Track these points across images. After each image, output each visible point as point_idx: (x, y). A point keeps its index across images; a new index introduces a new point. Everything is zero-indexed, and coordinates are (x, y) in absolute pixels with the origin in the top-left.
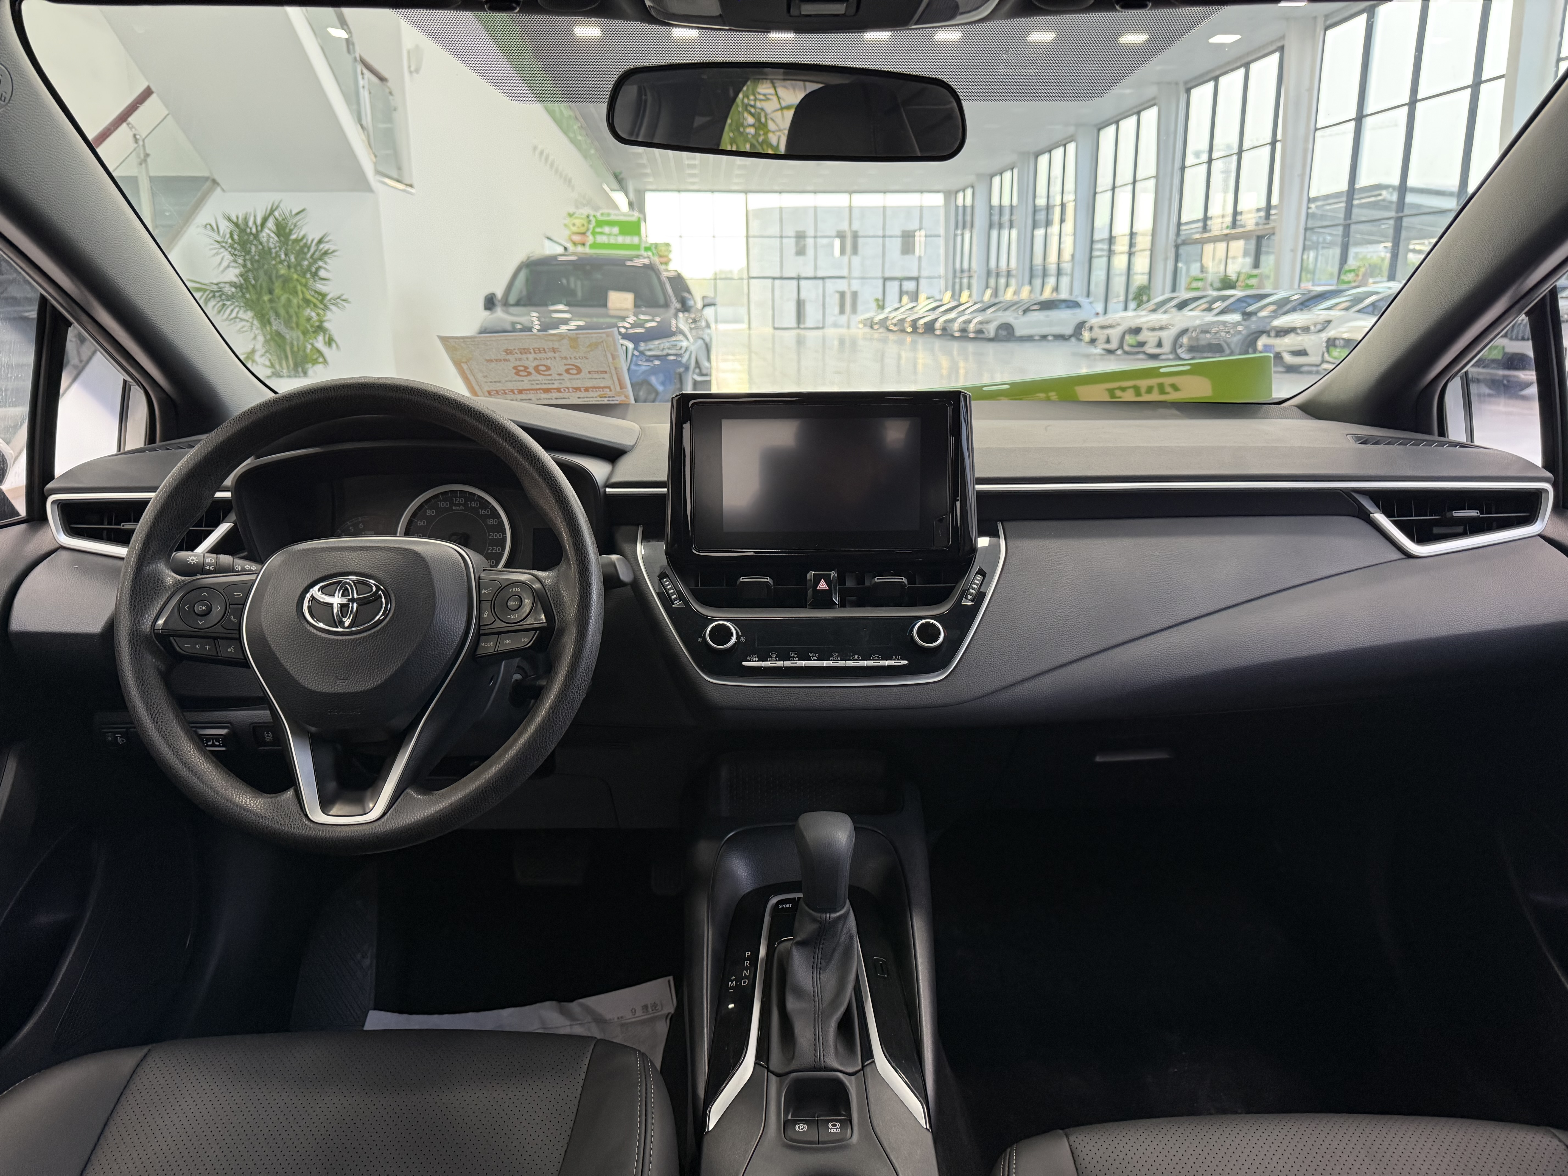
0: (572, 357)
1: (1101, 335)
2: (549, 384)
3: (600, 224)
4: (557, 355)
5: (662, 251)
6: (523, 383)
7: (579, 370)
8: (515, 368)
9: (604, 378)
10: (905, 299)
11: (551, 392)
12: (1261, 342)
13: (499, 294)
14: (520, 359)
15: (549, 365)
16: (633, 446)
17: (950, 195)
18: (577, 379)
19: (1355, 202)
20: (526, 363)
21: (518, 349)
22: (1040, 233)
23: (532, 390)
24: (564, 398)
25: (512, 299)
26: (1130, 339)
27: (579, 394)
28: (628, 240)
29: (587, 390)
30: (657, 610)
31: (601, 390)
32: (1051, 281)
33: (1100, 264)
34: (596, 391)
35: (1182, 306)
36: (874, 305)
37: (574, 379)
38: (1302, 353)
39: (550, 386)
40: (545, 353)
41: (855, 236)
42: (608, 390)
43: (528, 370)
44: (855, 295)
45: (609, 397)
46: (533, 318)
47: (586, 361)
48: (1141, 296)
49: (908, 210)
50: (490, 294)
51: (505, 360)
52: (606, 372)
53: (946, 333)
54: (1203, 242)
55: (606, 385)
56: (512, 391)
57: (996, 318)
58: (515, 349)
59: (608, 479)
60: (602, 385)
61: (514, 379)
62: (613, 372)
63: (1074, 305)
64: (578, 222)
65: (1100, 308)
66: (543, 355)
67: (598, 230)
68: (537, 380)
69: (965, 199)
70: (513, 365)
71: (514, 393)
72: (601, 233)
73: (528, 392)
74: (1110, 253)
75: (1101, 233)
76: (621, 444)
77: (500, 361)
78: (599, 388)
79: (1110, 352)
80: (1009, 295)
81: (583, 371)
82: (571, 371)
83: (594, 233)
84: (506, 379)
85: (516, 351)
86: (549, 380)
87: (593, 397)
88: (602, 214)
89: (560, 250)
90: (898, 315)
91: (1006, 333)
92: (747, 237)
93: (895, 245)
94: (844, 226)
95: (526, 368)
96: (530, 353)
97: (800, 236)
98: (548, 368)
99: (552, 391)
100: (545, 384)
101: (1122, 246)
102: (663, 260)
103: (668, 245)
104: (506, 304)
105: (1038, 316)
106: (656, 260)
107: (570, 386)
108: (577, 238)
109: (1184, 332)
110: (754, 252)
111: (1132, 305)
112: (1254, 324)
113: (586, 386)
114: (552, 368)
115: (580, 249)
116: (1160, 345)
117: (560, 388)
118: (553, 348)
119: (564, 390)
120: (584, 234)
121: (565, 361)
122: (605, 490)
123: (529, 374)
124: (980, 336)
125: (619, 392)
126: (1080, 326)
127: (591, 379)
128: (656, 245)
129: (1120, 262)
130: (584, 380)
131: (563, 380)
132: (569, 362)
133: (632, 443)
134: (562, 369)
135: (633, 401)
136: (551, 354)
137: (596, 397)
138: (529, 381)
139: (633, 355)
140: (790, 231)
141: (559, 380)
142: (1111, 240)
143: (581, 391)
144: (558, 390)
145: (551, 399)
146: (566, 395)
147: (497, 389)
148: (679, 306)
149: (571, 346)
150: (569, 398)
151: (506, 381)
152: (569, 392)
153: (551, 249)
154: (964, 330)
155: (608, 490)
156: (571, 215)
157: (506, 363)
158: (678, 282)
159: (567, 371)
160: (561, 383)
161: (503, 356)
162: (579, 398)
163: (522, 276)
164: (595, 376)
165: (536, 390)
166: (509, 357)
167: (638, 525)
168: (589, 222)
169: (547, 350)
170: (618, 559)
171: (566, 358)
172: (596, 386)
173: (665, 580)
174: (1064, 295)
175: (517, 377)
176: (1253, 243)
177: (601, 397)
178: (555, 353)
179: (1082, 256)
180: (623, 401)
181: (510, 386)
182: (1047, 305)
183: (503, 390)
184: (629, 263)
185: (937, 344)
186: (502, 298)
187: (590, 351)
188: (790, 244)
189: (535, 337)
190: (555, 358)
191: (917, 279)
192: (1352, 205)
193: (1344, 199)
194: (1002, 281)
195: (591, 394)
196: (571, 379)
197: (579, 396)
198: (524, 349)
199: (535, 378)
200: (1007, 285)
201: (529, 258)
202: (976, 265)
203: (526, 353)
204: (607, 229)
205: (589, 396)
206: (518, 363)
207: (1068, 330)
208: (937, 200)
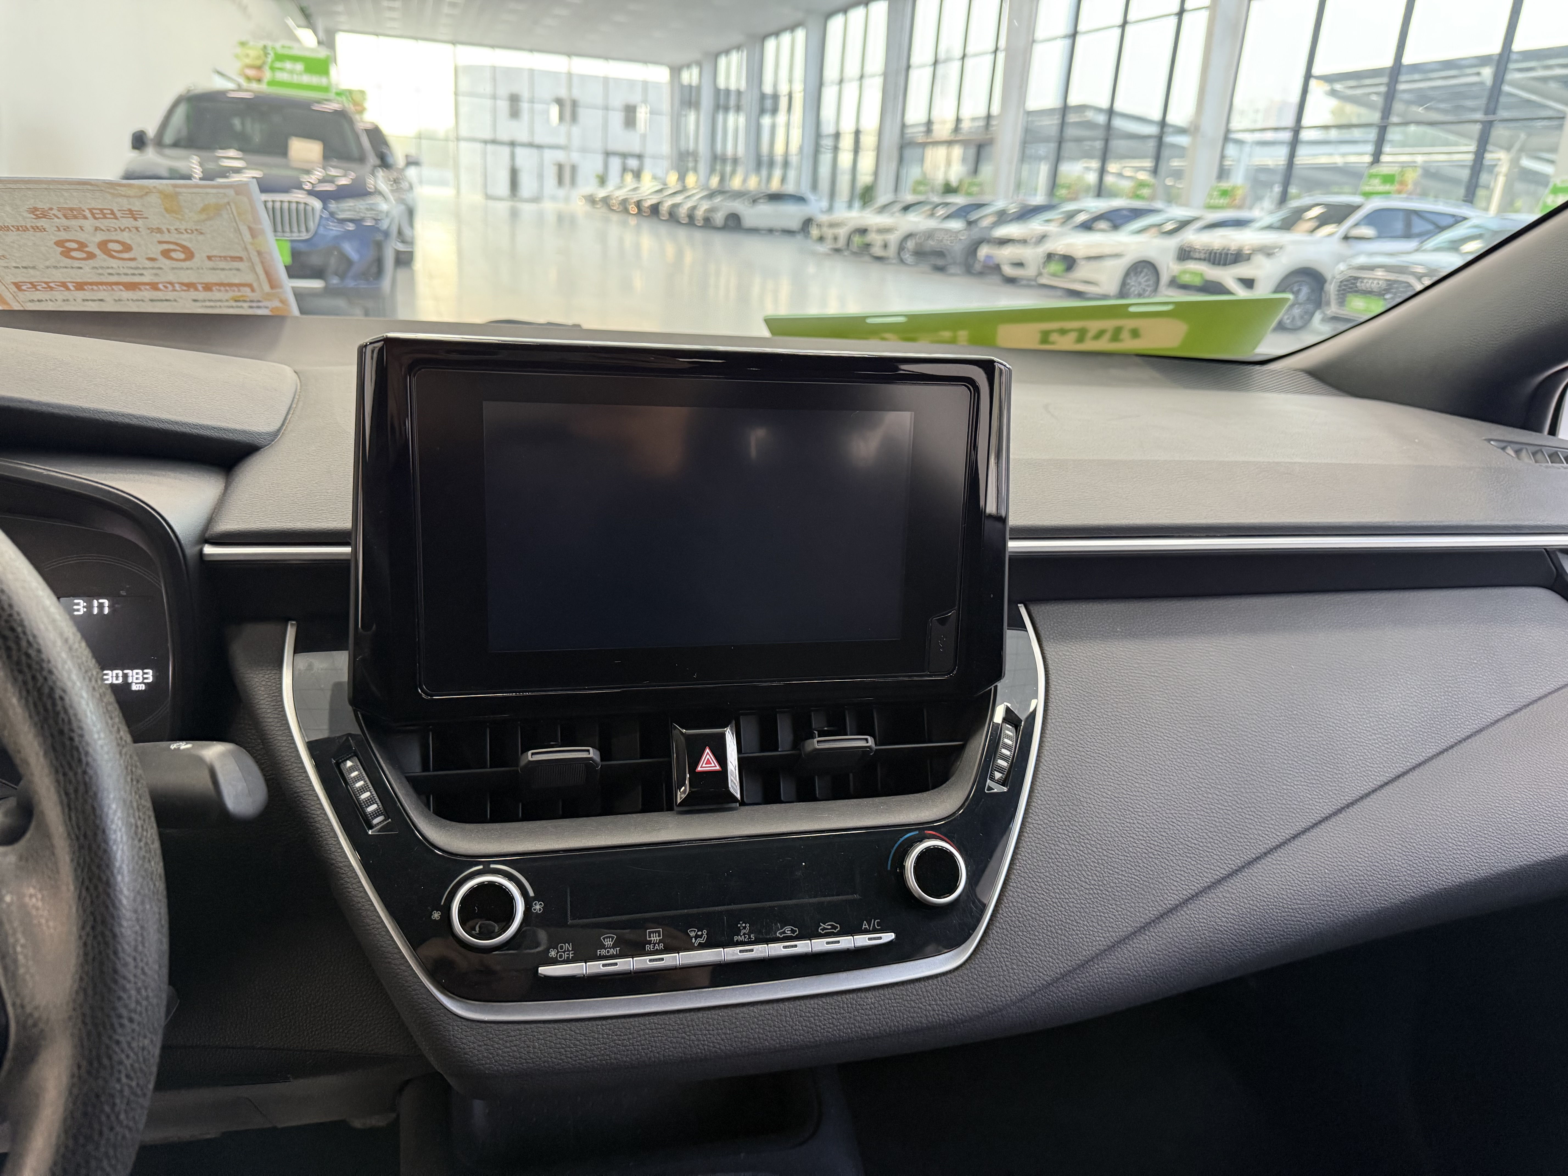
0: (172, 228)
1: (829, 233)
2: (134, 274)
3: (280, 58)
4: (140, 223)
5: (357, 98)
6: (81, 271)
7: (189, 255)
8: (59, 243)
9: (238, 270)
10: (629, 177)
11: (140, 290)
12: (984, 251)
13: (151, 131)
14: (67, 229)
15: (129, 242)
16: (275, 435)
17: (676, 71)
18: (187, 269)
19: (1401, 87)
20: (82, 237)
21: (59, 210)
22: (766, 121)
23: (102, 284)
24: (167, 300)
25: (168, 138)
26: (857, 239)
27: (193, 294)
28: (314, 80)
29: (208, 287)
30: (331, 841)
31: (236, 289)
32: (777, 173)
33: (826, 159)
34: (227, 291)
35: (906, 208)
36: (594, 182)
37: (182, 268)
38: (1020, 264)
39: (137, 279)
40: (116, 218)
41: (575, 104)
42: (248, 290)
43: (87, 249)
44: (574, 168)
45: (252, 301)
46: (193, 164)
47: (201, 238)
48: (866, 196)
49: (631, 83)
50: (138, 132)
51: (36, 229)
52: (240, 259)
53: (673, 217)
54: (924, 145)
55: (243, 281)
56: (64, 285)
57: (724, 207)
58: (51, 209)
59: (210, 520)
60: (236, 281)
61: (62, 265)
62: (256, 259)
63: (800, 199)
64: (253, 53)
65: (824, 204)
66: (111, 223)
67: (278, 65)
68: (108, 268)
69: (690, 76)
70: (55, 239)
71: (68, 289)
72: (281, 69)
73: (95, 287)
74: (836, 149)
75: (828, 128)
76: (244, 432)
77: (26, 229)
78: (231, 285)
79: (837, 251)
80: (736, 183)
81: (197, 255)
82: (173, 255)
83: (272, 69)
84: (48, 263)
85: (55, 212)
86: (132, 268)
87: (220, 301)
88: (283, 47)
89: (230, 86)
90: (621, 194)
91: (734, 223)
92: (456, 94)
93: (617, 119)
94: (563, 93)
95: (82, 246)
96: (85, 218)
97: (514, 100)
98: (127, 248)
99: (142, 287)
100: (126, 274)
101: (847, 142)
102: (358, 108)
103: (362, 93)
104: (159, 143)
105: (765, 208)
106: (350, 107)
107: (174, 280)
108: (251, 73)
109: (909, 236)
110: (463, 110)
111: (857, 204)
112: (975, 233)
113: (206, 281)
114: (134, 246)
115: (254, 86)
116: (885, 246)
117: (157, 283)
118: (130, 210)
119: (166, 287)
120: (259, 68)
121: (159, 237)
122: (201, 551)
123: (91, 256)
124: (708, 223)
125: (268, 294)
126: (808, 222)
127: (214, 269)
128: (350, 92)
129: (845, 159)
130: (201, 271)
131: (160, 268)
132: (166, 237)
133: (273, 427)
134: (155, 250)
135: (295, 311)
136: (129, 222)
137: (227, 301)
138: (94, 268)
139: (321, 217)
140: (504, 91)
141: (153, 268)
142: (837, 136)
143: (196, 289)
144: (154, 286)
145: (143, 301)
146: (170, 295)
147: (33, 280)
148: (378, 162)
149: (166, 210)
150: (175, 300)
151: (48, 267)
152: (174, 290)
153: (219, 84)
154: (691, 217)
155: (208, 550)
156: (243, 44)
157: (39, 234)
158: (375, 134)
159: (166, 254)
160: (156, 275)
161: (29, 220)
162: (195, 301)
163: (181, 112)
164: (222, 264)
165: (111, 284)
166: (42, 223)
167: (286, 620)
168: (266, 54)
169: (119, 214)
170: (223, 755)
171: (159, 230)
172: (226, 282)
173: (349, 764)
174: (790, 188)
175: (68, 262)
176: (972, 151)
177: (236, 301)
178: (135, 219)
179: (809, 150)
180: (277, 308)
181: (58, 276)
182: (775, 197)
183: (46, 283)
184: (316, 107)
185: (663, 230)
186: (155, 136)
187: (206, 220)
188: (503, 106)
189: (89, 187)
190: (137, 229)
191: (640, 157)
192: (1395, 90)
193: (1385, 80)
194: (728, 169)
195: (216, 295)
196: (173, 269)
197: (195, 298)
198: (71, 209)
199: (105, 264)
200: (733, 172)
201: (189, 91)
202: (703, 149)
203: (75, 217)
204: (288, 65)
205: (213, 298)
206: (63, 235)
207: (795, 225)
208: (660, 75)
